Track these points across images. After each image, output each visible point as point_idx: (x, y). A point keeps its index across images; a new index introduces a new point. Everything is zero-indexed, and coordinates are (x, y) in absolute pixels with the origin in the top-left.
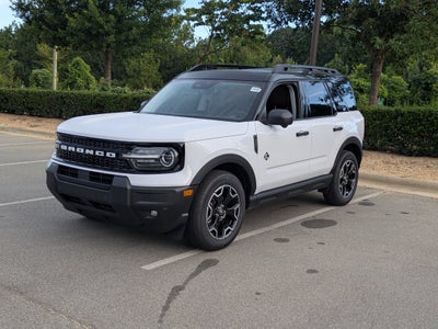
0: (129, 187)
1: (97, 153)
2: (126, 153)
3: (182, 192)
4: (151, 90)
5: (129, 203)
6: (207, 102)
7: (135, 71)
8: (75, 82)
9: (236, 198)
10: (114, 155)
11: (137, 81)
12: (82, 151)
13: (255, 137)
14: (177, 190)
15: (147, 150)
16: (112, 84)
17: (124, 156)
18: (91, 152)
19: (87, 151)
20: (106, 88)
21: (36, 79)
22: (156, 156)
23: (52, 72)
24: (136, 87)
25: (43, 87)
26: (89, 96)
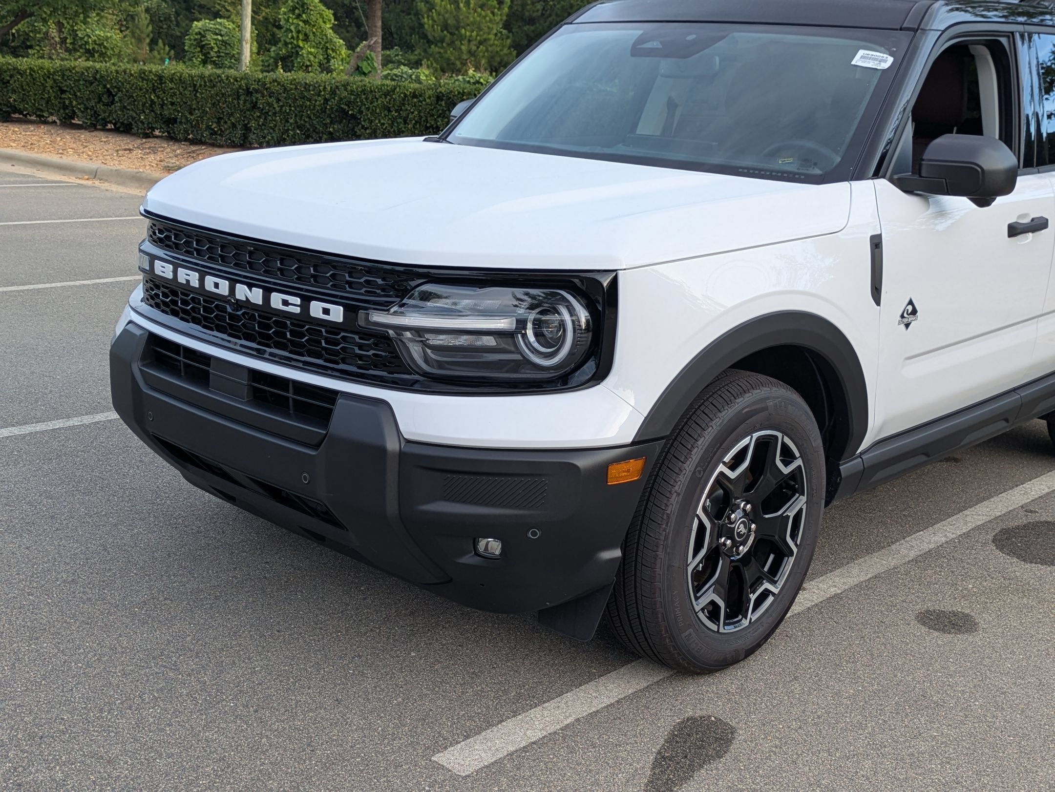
0: (392, 445)
1: (276, 301)
2: (384, 307)
3: (602, 470)
4: (483, 76)
5: (391, 507)
6: (672, 105)
7: (445, 27)
8: (296, 52)
9: (795, 475)
10: (337, 314)
11: (450, 53)
12: (224, 288)
13: (876, 243)
14: (583, 462)
15: (466, 298)
16: (386, 62)
17: (378, 317)
18: (256, 296)
19: (242, 292)
20: (365, 67)
21: (202, 46)
22: (503, 324)
23: (240, 27)
24: (448, 67)
25: (216, 65)
26: (318, 89)
